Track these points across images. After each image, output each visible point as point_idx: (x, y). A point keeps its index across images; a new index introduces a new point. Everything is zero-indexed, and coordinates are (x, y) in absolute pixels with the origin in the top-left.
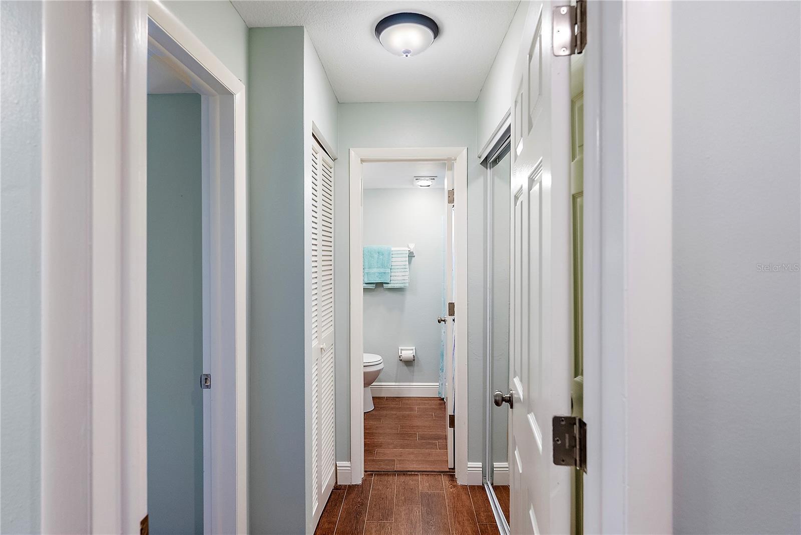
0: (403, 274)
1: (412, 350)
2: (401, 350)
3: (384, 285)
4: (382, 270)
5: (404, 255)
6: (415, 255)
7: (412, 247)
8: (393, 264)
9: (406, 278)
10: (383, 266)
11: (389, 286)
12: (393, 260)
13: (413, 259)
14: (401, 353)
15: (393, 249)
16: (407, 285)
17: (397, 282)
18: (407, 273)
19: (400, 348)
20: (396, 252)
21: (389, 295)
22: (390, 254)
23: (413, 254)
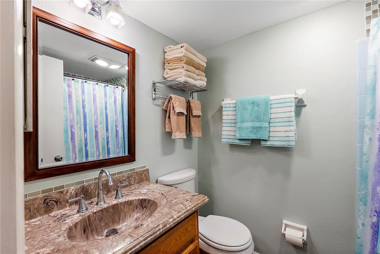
0: (287, 129)
1: (302, 230)
2: (286, 225)
3: (263, 143)
4: (257, 124)
5: (289, 104)
6: (305, 103)
7: (301, 93)
8: (273, 116)
9: (292, 134)
10: (258, 119)
11: (268, 144)
12: (273, 111)
13: (304, 109)
14: (285, 230)
15: (272, 98)
16: (293, 143)
17: (277, 139)
18: (294, 128)
19: (285, 222)
20: (276, 102)
21: (270, 155)
22: (267, 104)
23: (303, 102)
